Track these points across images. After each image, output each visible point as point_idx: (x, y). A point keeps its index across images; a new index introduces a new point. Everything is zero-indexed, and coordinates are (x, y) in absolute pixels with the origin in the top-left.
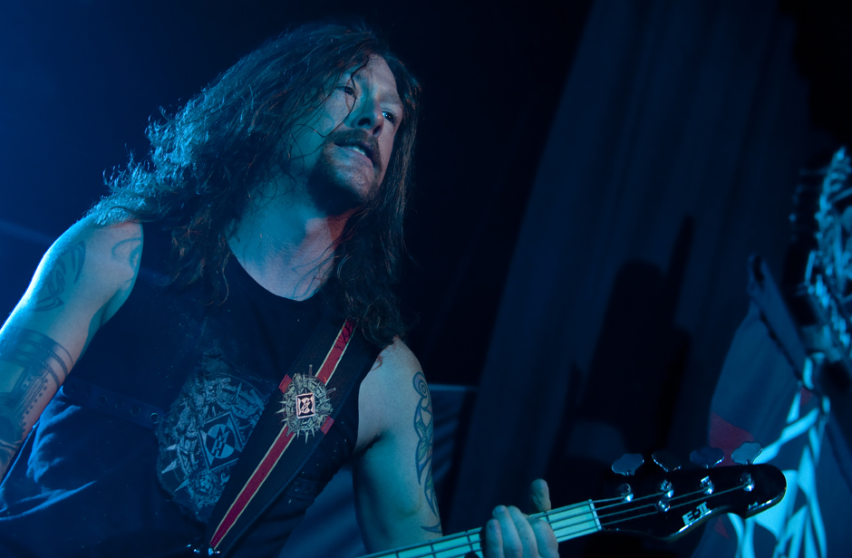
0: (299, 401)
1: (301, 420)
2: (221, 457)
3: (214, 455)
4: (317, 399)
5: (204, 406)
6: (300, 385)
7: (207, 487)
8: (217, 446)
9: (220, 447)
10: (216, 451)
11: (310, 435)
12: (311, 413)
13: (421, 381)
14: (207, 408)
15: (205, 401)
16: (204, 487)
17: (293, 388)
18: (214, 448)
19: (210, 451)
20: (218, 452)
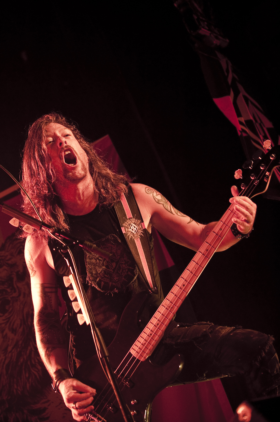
0: (131, 229)
1: (136, 233)
2: (114, 267)
3: (111, 269)
4: (134, 223)
5: (96, 261)
6: (127, 226)
7: (117, 278)
8: (110, 266)
9: (111, 265)
10: (111, 267)
11: (143, 233)
12: (136, 228)
13: (148, 189)
14: (98, 260)
15: (95, 259)
16: (116, 280)
17: (126, 229)
18: (110, 267)
19: (109, 269)
20: (112, 267)
